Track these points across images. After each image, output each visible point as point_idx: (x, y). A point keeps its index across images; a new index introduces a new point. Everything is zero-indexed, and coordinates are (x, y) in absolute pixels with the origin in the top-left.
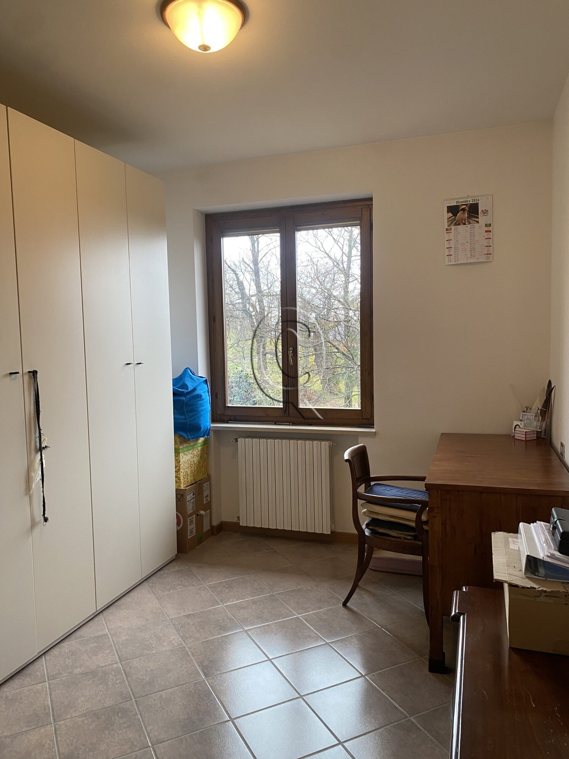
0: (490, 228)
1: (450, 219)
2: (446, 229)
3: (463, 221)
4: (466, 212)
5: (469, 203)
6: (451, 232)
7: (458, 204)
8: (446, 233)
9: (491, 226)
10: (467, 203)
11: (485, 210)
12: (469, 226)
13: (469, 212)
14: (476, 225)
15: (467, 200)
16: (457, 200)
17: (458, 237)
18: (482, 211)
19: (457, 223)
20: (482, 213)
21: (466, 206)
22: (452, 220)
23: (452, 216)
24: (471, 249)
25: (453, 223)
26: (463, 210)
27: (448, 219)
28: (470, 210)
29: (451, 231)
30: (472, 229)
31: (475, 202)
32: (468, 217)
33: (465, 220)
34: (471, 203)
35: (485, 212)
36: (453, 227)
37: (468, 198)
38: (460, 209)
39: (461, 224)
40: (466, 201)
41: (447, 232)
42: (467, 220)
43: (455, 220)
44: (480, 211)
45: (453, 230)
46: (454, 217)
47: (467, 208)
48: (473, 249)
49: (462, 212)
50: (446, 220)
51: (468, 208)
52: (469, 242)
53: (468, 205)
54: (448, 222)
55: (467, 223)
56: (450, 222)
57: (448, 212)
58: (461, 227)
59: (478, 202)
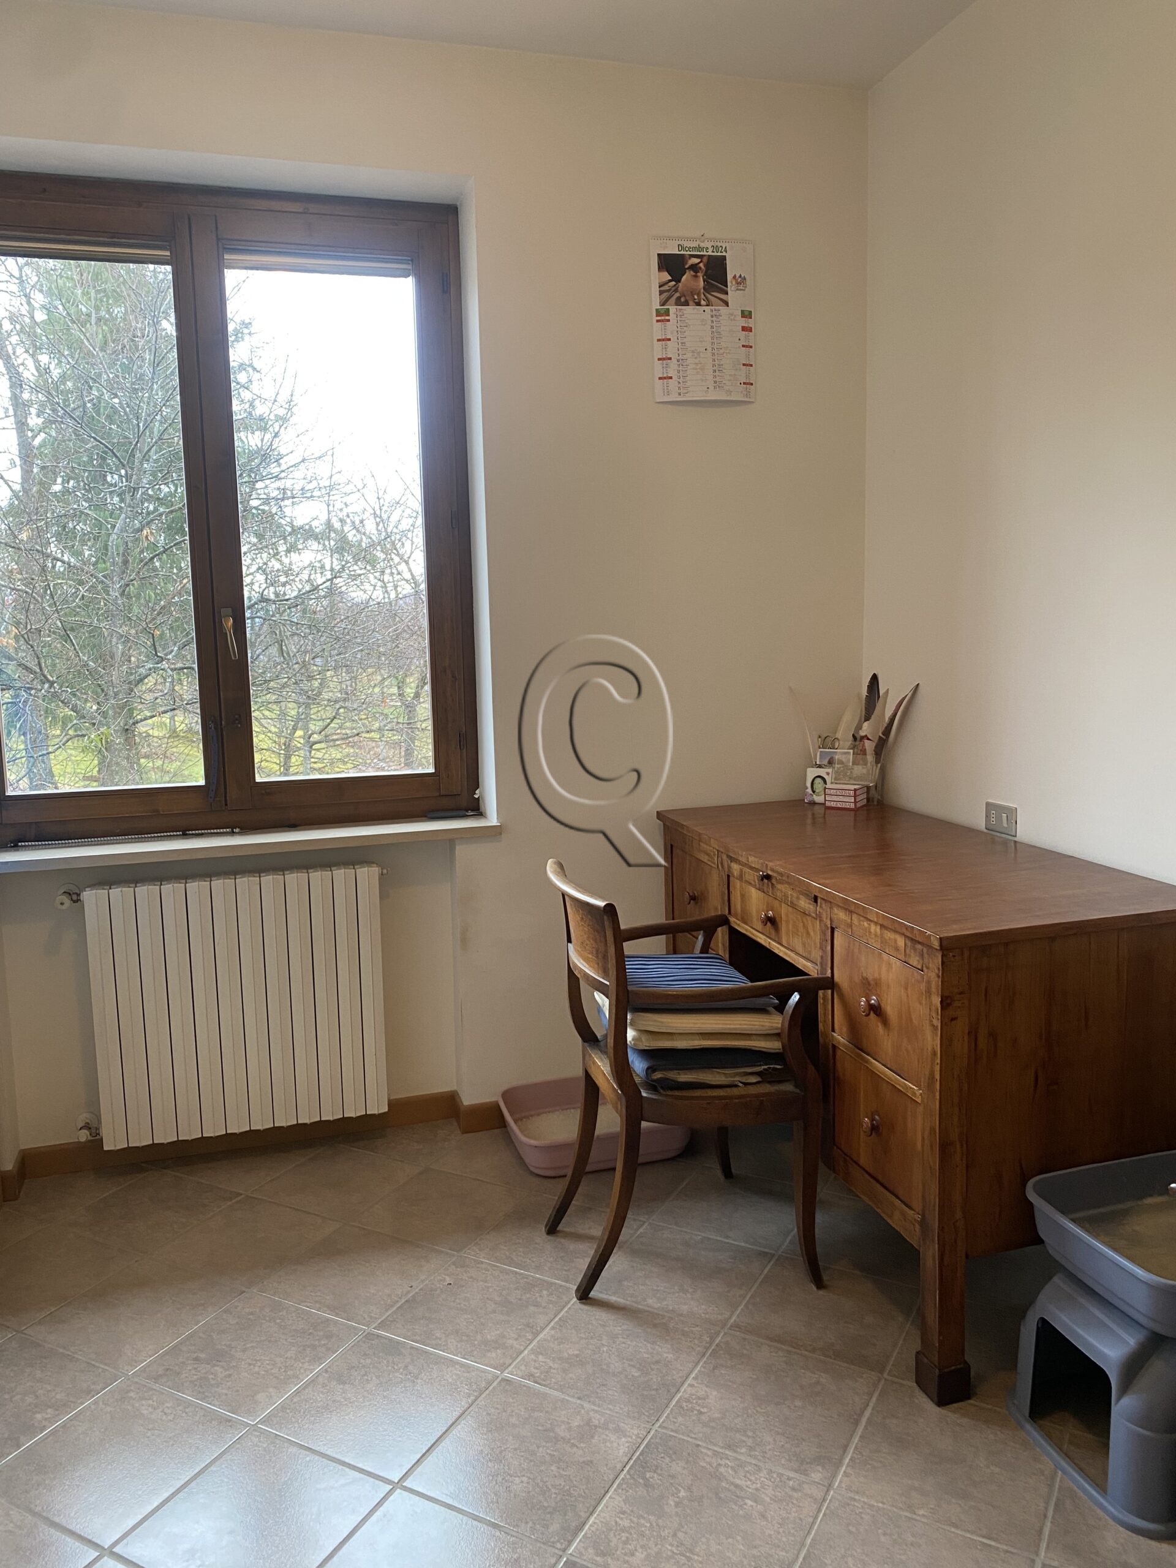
0: (750, 323)
1: (666, 288)
2: (657, 310)
3: (696, 297)
4: (700, 275)
5: (705, 253)
6: (668, 320)
7: (682, 252)
8: (658, 321)
9: (751, 318)
10: (702, 253)
11: (740, 276)
12: (707, 309)
13: (708, 277)
14: (723, 309)
15: (702, 245)
16: (679, 243)
17: (686, 334)
18: (735, 277)
19: (683, 299)
20: (734, 283)
21: (699, 260)
22: (670, 290)
23: (670, 281)
24: (714, 368)
25: (673, 299)
26: (694, 268)
27: (660, 287)
28: (709, 271)
29: (667, 318)
30: (714, 319)
31: (719, 254)
32: (704, 288)
33: (699, 294)
34: (710, 253)
35: (741, 281)
36: (673, 309)
37: (703, 242)
38: (686, 267)
39: (691, 303)
40: (700, 249)
41: (659, 318)
42: (702, 296)
43: (676, 291)
44: (729, 277)
45: (672, 317)
46: (673, 283)
47: (701, 265)
48: (718, 369)
49: (692, 273)
50: (656, 290)
51: (705, 266)
52: (710, 349)
53: (705, 260)
54: (661, 293)
55: (703, 302)
56: (665, 295)
57: (660, 269)
58: (690, 310)
59: (724, 254)
